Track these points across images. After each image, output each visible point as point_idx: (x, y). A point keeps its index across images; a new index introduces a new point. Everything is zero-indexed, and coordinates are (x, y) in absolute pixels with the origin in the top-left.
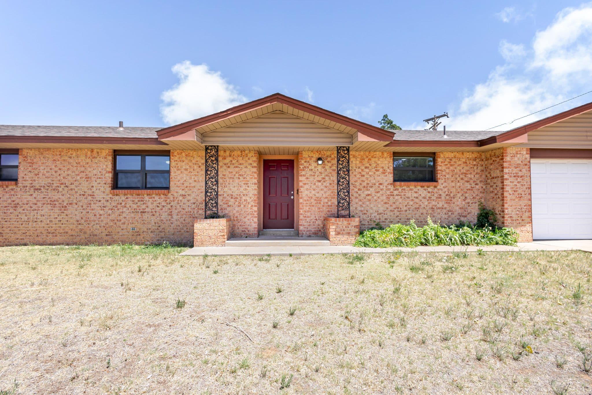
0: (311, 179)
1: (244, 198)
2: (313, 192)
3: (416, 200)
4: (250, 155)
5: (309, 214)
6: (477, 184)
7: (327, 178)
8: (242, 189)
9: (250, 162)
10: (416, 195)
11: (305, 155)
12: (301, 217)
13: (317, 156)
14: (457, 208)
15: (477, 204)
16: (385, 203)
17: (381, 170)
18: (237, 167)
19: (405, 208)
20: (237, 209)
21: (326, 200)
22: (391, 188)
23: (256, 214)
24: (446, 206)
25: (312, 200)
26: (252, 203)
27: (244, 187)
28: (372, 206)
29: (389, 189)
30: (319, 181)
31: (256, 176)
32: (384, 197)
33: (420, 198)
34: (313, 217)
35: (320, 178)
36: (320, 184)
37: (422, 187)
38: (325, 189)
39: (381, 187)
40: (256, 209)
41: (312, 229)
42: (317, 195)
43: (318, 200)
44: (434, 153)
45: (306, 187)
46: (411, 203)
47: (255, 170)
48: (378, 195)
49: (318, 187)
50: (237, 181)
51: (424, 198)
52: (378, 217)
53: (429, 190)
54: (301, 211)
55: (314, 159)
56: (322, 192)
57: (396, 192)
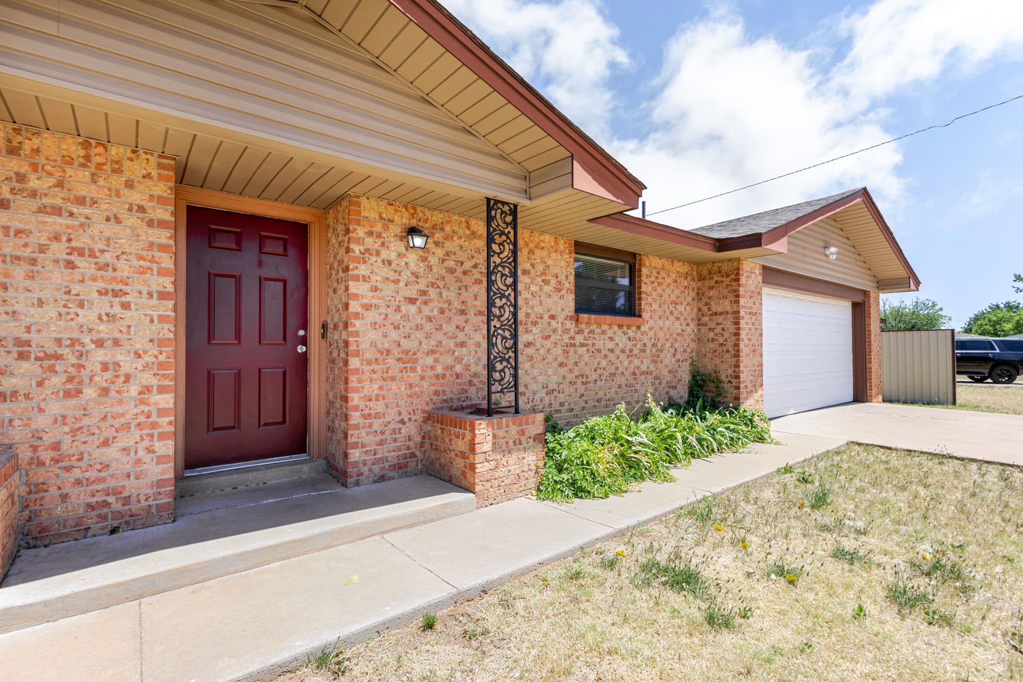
0: (388, 290)
1: (100, 355)
2: (394, 335)
3: (612, 357)
4: (135, 169)
5: (379, 407)
6: (687, 325)
7: (433, 293)
8: (87, 316)
9: (136, 197)
10: (610, 345)
11: (369, 209)
12: (355, 417)
13: (403, 220)
14: (665, 372)
15: (688, 364)
16: (561, 365)
17: (553, 281)
18: (57, 211)
19: (594, 376)
20: (55, 408)
21: (430, 361)
22: (571, 325)
23: (166, 424)
24: (652, 367)
25: (391, 361)
26: (148, 378)
27: (102, 305)
28: (536, 372)
29: (567, 331)
30: (412, 301)
31: (167, 262)
32: (558, 351)
33: (617, 351)
34: (392, 415)
35: (412, 292)
36: (413, 309)
37: (620, 326)
38: (428, 327)
39: (554, 323)
40: (167, 400)
41: (390, 453)
42: (406, 344)
43: (408, 360)
44: (634, 255)
45: (372, 316)
46: (604, 363)
47: (163, 236)
48: (548, 344)
49: (406, 318)
50: (59, 276)
51: (623, 351)
52: (547, 400)
53: (631, 333)
54: (355, 399)
55: (398, 230)
56: (420, 335)
57: (579, 339)
